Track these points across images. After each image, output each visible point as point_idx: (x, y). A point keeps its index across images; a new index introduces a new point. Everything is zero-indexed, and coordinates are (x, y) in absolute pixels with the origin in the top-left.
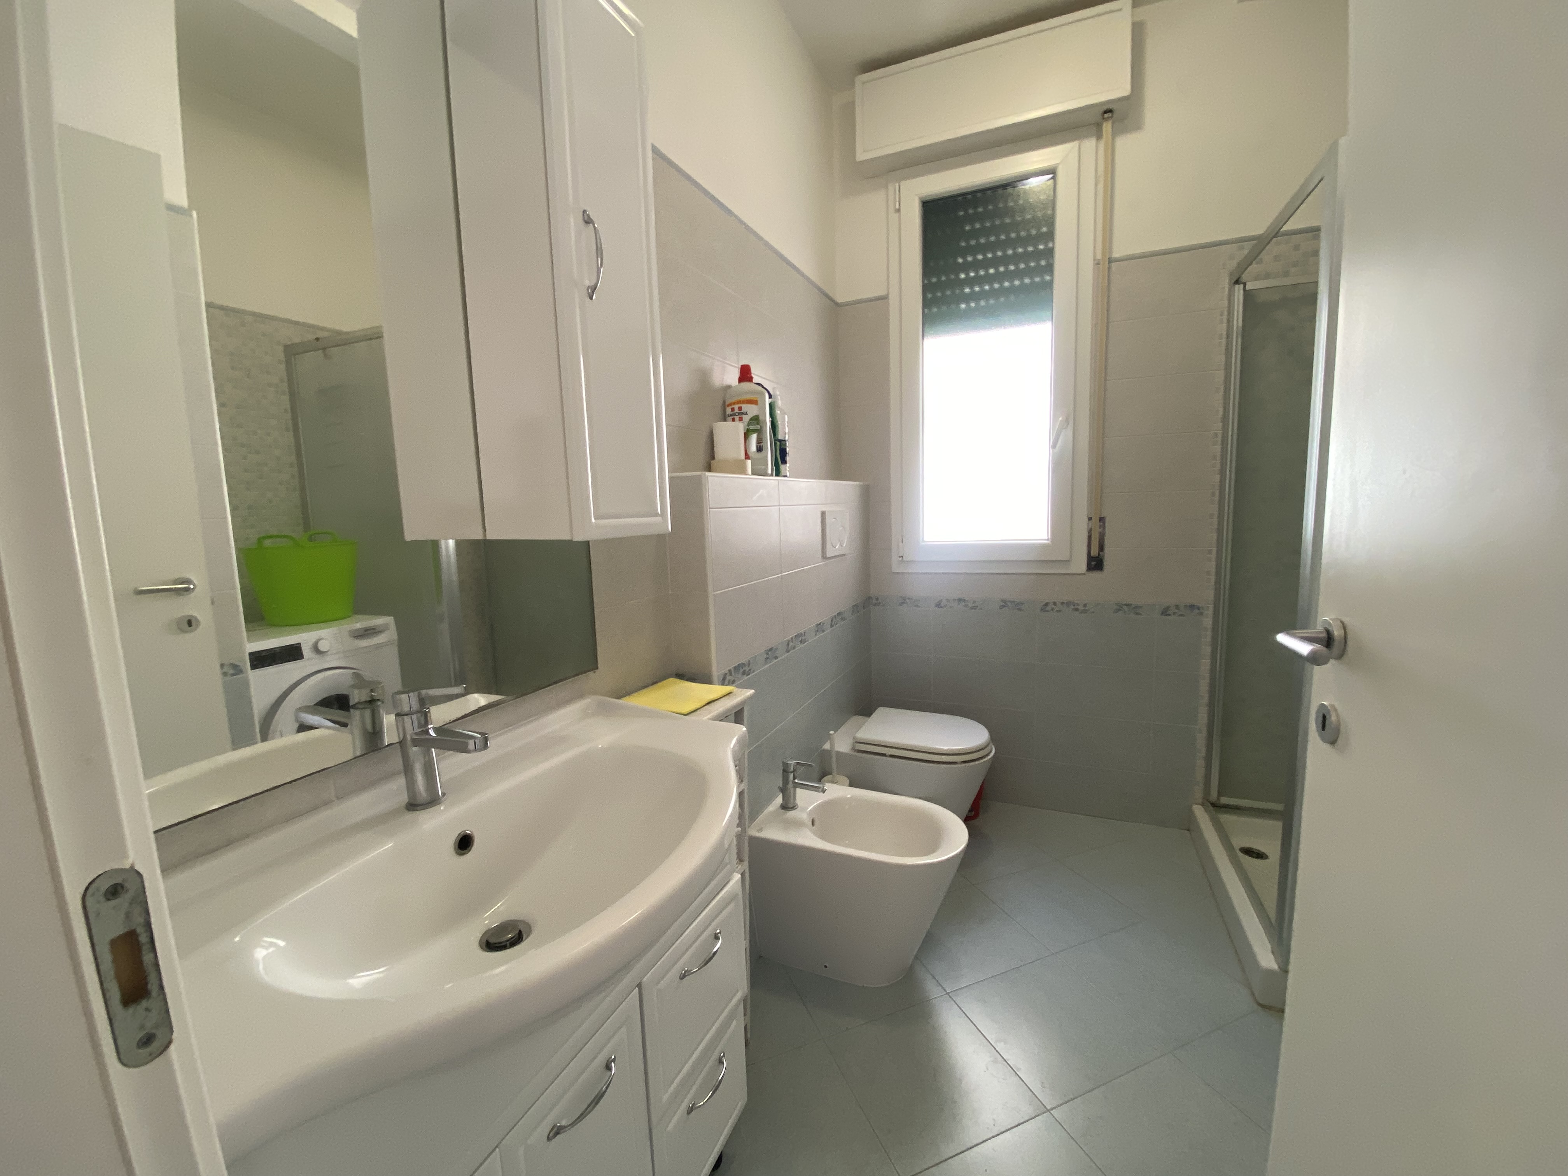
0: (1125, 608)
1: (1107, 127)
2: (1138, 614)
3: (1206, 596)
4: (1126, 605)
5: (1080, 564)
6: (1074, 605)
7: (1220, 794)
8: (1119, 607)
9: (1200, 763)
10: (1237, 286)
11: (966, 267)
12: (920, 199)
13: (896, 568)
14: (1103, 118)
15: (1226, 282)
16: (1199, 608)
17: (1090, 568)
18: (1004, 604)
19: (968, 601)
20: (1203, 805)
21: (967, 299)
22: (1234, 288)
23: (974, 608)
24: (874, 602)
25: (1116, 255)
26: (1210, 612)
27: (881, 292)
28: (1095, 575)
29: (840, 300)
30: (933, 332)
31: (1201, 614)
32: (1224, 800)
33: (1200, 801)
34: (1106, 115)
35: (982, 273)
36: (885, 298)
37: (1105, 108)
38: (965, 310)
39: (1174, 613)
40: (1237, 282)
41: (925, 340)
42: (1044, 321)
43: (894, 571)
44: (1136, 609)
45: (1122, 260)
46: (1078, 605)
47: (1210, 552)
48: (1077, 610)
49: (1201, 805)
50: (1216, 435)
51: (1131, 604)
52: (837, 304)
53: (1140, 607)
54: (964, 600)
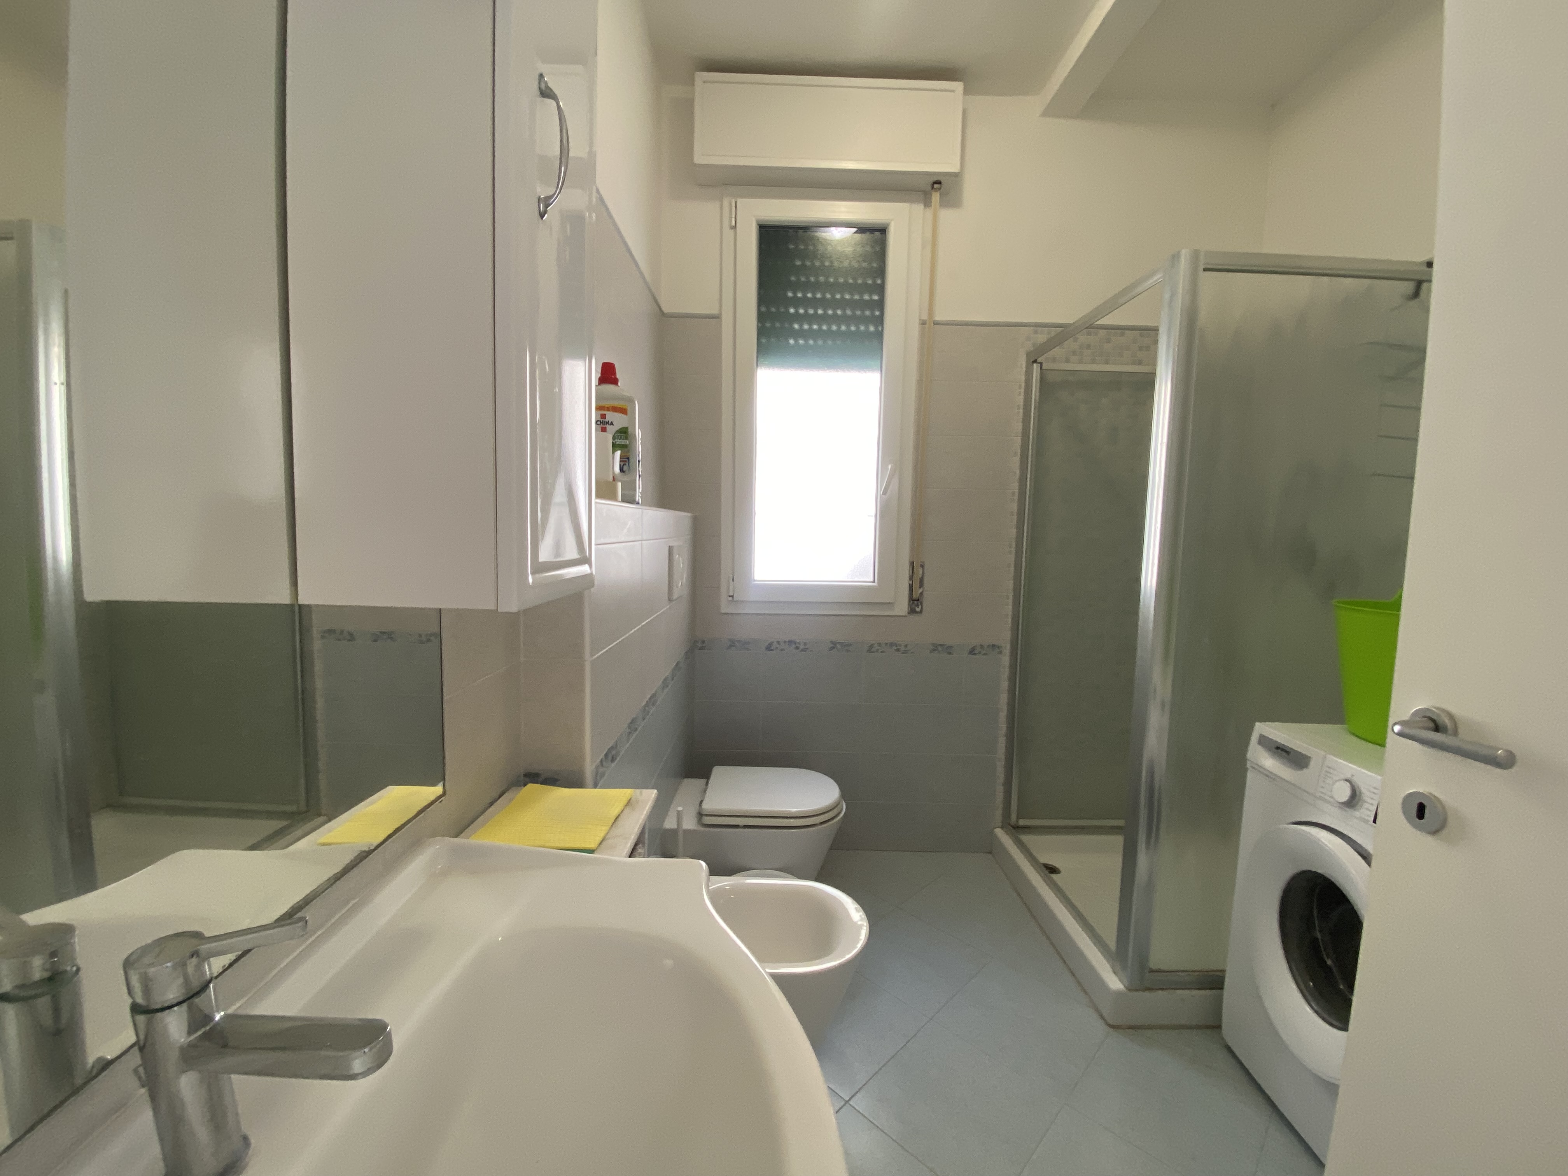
0: (940, 649)
1: (936, 197)
2: (950, 653)
3: (1005, 638)
4: (941, 645)
5: (902, 606)
6: (896, 646)
7: (1018, 818)
8: (935, 648)
9: (1000, 789)
10: (1035, 364)
11: (796, 303)
12: (757, 221)
13: (725, 608)
14: (933, 188)
15: (1023, 361)
16: (999, 648)
17: (912, 611)
18: (834, 645)
19: (799, 643)
20: (1002, 827)
21: (797, 335)
22: (1033, 365)
23: (804, 650)
24: (699, 645)
25: (938, 318)
26: (1007, 650)
27: (715, 312)
28: (914, 618)
29: (666, 310)
30: (766, 363)
31: (1001, 652)
32: (1022, 822)
33: (1000, 824)
34: (936, 186)
35: (811, 311)
36: (717, 317)
37: (936, 179)
38: (793, 346)
39: (980, 653)
40: (1035, 361)
41: (758, 369)
42: (873, 370)
43: (723, 611)
44: (949, 650)
45: (942, 324)
46: (900, 645)
47: (1008, 597)
48: (898, 650)
49: (1001, 828)
50: (1013, 493)
51: (945, 645)
52: (663, 314)
53: (951, 647)
54: (795, 643)
